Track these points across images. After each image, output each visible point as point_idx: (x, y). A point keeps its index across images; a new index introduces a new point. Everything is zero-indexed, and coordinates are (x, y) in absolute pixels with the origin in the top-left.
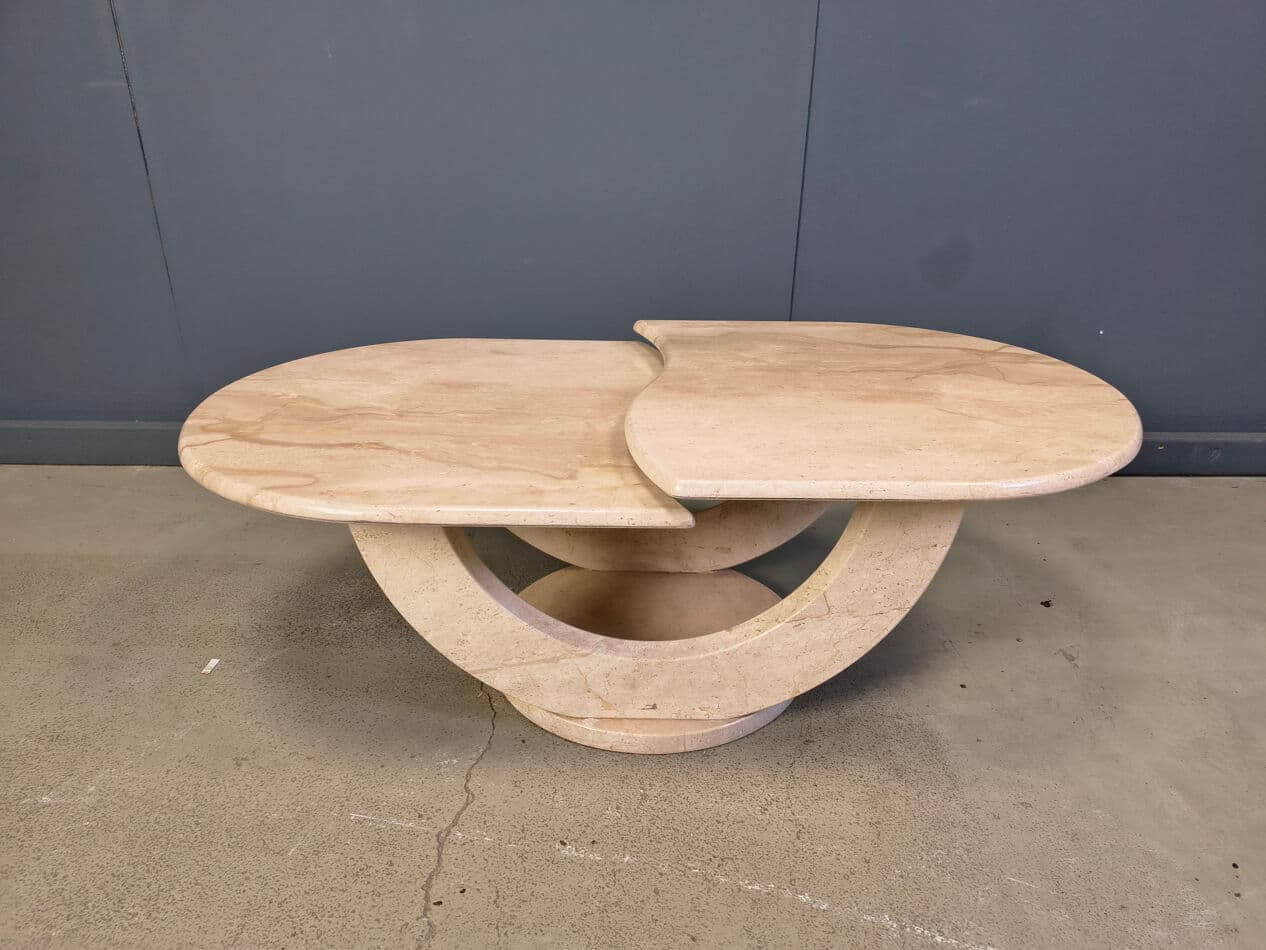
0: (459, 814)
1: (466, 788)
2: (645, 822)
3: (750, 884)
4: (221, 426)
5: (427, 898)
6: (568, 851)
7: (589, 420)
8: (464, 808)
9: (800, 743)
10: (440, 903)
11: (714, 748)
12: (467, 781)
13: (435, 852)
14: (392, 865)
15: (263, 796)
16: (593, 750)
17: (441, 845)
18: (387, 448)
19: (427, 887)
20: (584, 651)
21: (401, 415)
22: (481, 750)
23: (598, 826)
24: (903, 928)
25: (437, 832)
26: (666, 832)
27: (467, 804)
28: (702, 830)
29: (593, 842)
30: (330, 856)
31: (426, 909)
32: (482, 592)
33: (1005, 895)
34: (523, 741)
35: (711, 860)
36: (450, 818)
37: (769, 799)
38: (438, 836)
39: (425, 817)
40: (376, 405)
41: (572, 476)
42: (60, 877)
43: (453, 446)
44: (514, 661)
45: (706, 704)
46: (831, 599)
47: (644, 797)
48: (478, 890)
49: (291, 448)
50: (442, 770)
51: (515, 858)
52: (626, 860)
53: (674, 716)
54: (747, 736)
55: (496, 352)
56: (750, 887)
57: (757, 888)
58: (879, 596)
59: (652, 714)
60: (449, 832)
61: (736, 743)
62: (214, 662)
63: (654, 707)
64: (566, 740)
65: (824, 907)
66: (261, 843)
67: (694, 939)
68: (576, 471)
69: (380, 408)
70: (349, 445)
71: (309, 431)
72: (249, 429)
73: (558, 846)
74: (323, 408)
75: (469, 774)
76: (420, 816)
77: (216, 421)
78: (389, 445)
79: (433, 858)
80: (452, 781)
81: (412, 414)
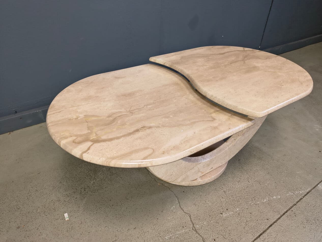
0: (191, 220)
1: (185, 213)
2: (232, 198)
3: (264, 200)
4: (80, 139)
6: (224, 215)
7: (185, 97)
12: (183, 210)
13: (197, 234)
16: (202, 186)
17: (196, 232)
21: (131, 112)
22: (177, 200)
23: (224, 205)
26: (238, 198)
27: (190, 217)
28: (243, 193)
29: (227, 209)
33: (300, 177)
34: (184, 192)
35: (252, 199)
36: (191, 223)
37: (247, 178)
38: (193, 229)
39: (184, 227)
40: (116, 111)
41: (214, 119)
43: (167, 119)
47: (225, 192)
48: (217, 237)
49: (121, 139)
50: (174, 211)
51: (216, 224)
52: (237, 209)
56: (264, 201)
57: (265, 200)
59: (211, 170)
60: (194, 227)
62: (66, 215)
64: (193, 186)
65: (279, 197)
67: (268, 220)
68: (212, 117)
69: (121, 112)
70: (137, 131)
71: (115, 130)
72: (93, 137)
73: (221, 215)
74: (101, 118)
75: (181, 208)
76: (183, 227)
77: (74, 138)
78: (149, 126)
79: (199, 236)
80: (180, 213)
81: (134, 111)
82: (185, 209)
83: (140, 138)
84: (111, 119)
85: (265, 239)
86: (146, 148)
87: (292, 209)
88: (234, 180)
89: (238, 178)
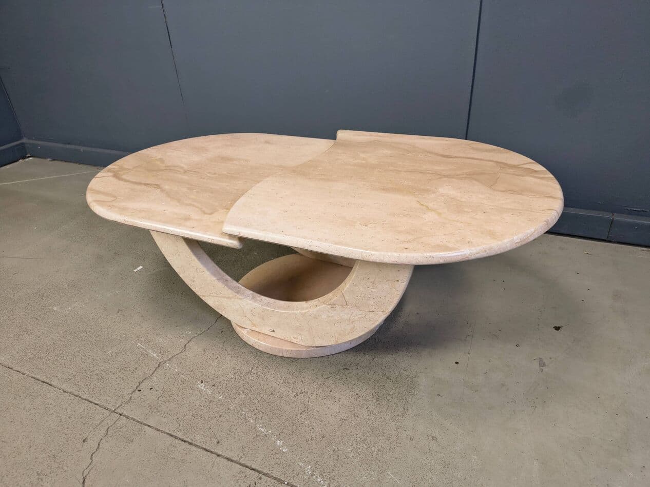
0: (174, 356)
1: (185, 346)
2: (240, 384)
3: (261, 427)
5: (137, 387)
6: (201, 386)
8: (178, 354)
9: (341, 368)
10: (140, 391)
11: (298, 359)
12: (188, 343)
13: (154, 369)
14: (136, 369)
15: (116, 327)
16: (245, 344)
17: (158, 367)
18: (159, 188)
19: (141, 382)
20: (240, 297)
21: (185, 172)
22: (203, 331)
23: (221, 379)
24: (312, 475)
25: (161, 361)
26: (245, 391)
27: (181, 352)
28: (262, 395)
29: (214, 385)
30: (120, 359)
31: (134, 391)
32: (196, 260)
33: (379, 481)
34: (222, 331)
35: (254, 410)
36: (169, 357)
37: (303, 391)
38: (160, 363)
39: (162, 353)
43: (185, 190)
44: (214, 294)
45: (296, 336)
46: (347, 298)
47: (250, 372)
48: (157, 390)
49: (125, 183)
50: (183, 335)
51: (179, 382)
52: (220, 397)
53: (283, 338)
54: (319, 357)
55: (267, 142)
56: (260, 429)
57: (263, 430)
58: (371, 302)
59: (272, 334)
60: (165, 363)
61: (310, 359)
62: (141, 267)
63: (273, 331)
65: (284, 451)
67: (218, 443)
69: (182, 167)
70: (147, 184)
71: (142, 176)
72: (122, 172)
73: (199, 382)
74: (161, 165)
75: (191, 340)
76: (160, 352)
77: (118, 167)
78: (161, 186)
79: (152, 372)
80: (182, 341)
81: (190, 172)
82: (190, 344)
83: (133, 189)
84: (164, 168)
85: (176, 447)
87: (263, 477)
88: (286, 376)
89: (293, 380)
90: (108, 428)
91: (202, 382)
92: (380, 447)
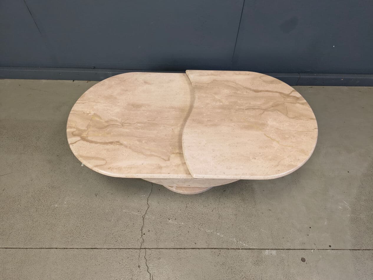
0: (147, 211)
1: (147, 203)
2: (187, 214)
4: (77, 132)
5: (142, 233)
6: (170, 221)
7: (173, 127)
8: (147, 209)
9: (223, 191)
10: (144, 234)
11: (203, 193)
12: (148, 201)
13: (142, 221)
14: (134, 224)
16: (175, 194)
17: (143, 219)
18: (121, 144)
19: (142, 230)
21: (123, 125)
22: (150, 193)
23: (177, 215)
24: (237, 242)
25: (142, 216)
26: (191, 217)
28: (199, 216)
29: (175, 219)
31: (142, 236)
34: (159, 189)
35: (200, 224)
36: (145, 212)
37: (214, 208)
38: (143, 217)
40: (116, 119)
41: (169, 160)
42: (66, 226)
43: (138, 143)
47: (187, 207)
48: (152, 231)
49: (97, 145)
50: (142, 198)
51: (159, 223)
52: (182, 223)
53: (194, 187)
56: (208, 231)
60: (145, 216)
61: (208, 192)
63: (189, 185)
65: (222, 236)
66: (105, 219)
67: (195, 244)
68: (170, 156)
69: (116, 121)
70: (111, 143)
71: (100, 135)
72: (84, 135)
73: (168, 220)
74: (101, 121)
75: (148, 200)
76: (138, 211)
77: (75, 130)
78: (121, 142)
79: (142, 223)
80: (144, 202)
81: (125, 124)
82: (149, 202)
83: (108, 150)
84: (106, 124)
85: (180, 253)
86: (104, 160)
87: (221, 250)
88: (203, 203)
90: (145, 257)
91: (169, 219)
92: (254, 221)
